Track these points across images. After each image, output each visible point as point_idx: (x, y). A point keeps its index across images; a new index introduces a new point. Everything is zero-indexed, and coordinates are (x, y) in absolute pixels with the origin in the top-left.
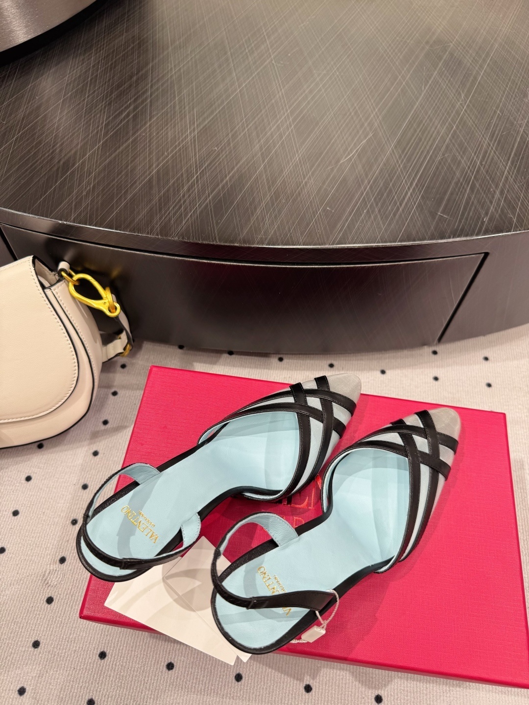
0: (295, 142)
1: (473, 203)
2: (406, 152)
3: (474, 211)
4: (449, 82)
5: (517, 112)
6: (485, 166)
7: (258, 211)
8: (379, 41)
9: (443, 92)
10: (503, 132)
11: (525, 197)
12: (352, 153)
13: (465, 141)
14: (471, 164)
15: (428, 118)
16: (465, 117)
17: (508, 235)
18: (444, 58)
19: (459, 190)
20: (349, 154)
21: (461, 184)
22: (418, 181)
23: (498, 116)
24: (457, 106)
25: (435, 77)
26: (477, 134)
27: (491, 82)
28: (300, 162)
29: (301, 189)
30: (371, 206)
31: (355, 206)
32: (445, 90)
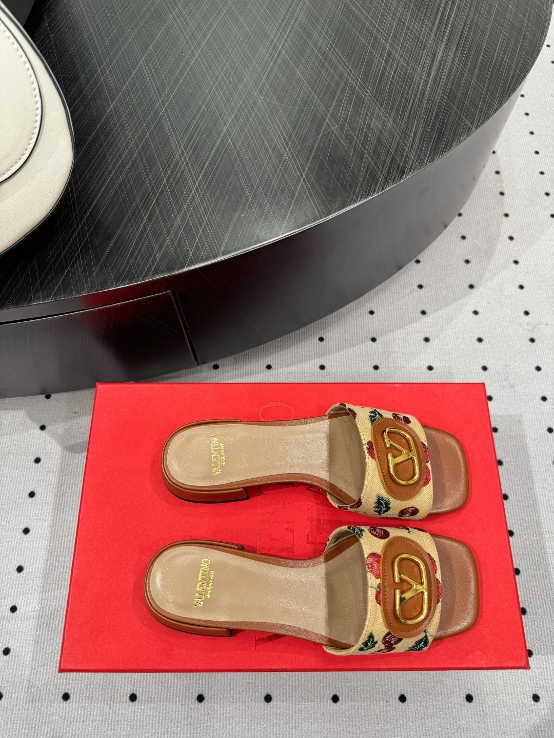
1: (147, 235)
3: (147, 246)
5: (225, 105)
6: (172, 183)
11: (209, 221)
13: (156, 152)
14: (155, 183)
21: (139, 212)
23: (202, 112)
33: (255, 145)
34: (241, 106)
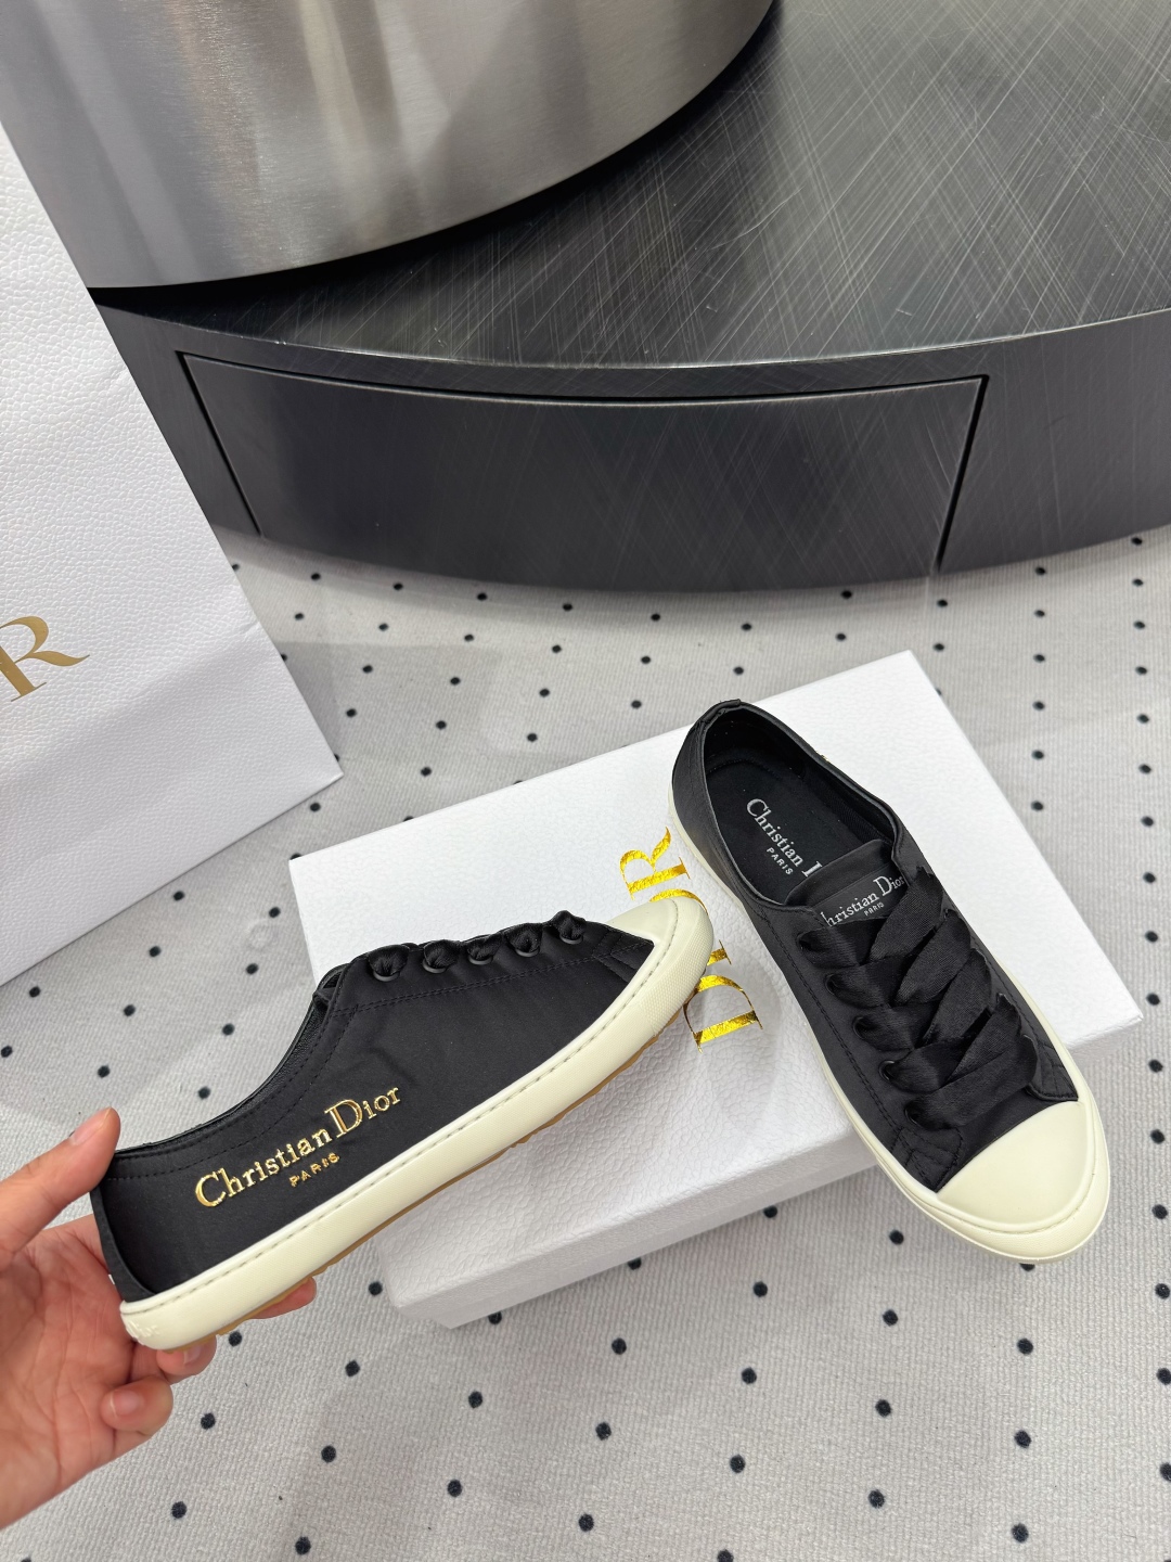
0: (664, 208)
1: (961, 290)
2: (854, 215)
3: (961, 303)
4: (955, 94)
5: (1073, 140)
6: (994, 230)
7: (591, 315)
8: (838, 31)
9: (942, 111)
10: (1038, 173)
11: (1059, 278)
12: (759, 218)
13: (967, 191)
14: (969, 228)
15: (906, 156)
16: (974, 152)
17: (1017, 341)
18: (954, 54)
19: (940, 272)
20: (754, 223)
21: (946, 262)
22: (870, 260)
23: (1035, 148)
24: (963, 134)
25: (932, 86)
26: (990, 179)
27: (1034, 90)
28: (670, 239)
29: (666, 280)
30: (781, 303)
31: (755, 302)
32: (945, 108)
33: (1127, 190)
34: (1098, 141)
